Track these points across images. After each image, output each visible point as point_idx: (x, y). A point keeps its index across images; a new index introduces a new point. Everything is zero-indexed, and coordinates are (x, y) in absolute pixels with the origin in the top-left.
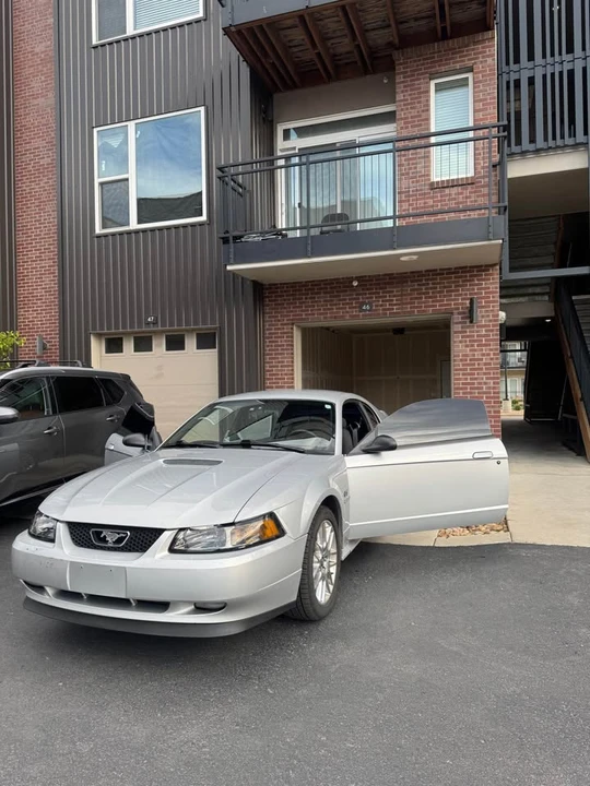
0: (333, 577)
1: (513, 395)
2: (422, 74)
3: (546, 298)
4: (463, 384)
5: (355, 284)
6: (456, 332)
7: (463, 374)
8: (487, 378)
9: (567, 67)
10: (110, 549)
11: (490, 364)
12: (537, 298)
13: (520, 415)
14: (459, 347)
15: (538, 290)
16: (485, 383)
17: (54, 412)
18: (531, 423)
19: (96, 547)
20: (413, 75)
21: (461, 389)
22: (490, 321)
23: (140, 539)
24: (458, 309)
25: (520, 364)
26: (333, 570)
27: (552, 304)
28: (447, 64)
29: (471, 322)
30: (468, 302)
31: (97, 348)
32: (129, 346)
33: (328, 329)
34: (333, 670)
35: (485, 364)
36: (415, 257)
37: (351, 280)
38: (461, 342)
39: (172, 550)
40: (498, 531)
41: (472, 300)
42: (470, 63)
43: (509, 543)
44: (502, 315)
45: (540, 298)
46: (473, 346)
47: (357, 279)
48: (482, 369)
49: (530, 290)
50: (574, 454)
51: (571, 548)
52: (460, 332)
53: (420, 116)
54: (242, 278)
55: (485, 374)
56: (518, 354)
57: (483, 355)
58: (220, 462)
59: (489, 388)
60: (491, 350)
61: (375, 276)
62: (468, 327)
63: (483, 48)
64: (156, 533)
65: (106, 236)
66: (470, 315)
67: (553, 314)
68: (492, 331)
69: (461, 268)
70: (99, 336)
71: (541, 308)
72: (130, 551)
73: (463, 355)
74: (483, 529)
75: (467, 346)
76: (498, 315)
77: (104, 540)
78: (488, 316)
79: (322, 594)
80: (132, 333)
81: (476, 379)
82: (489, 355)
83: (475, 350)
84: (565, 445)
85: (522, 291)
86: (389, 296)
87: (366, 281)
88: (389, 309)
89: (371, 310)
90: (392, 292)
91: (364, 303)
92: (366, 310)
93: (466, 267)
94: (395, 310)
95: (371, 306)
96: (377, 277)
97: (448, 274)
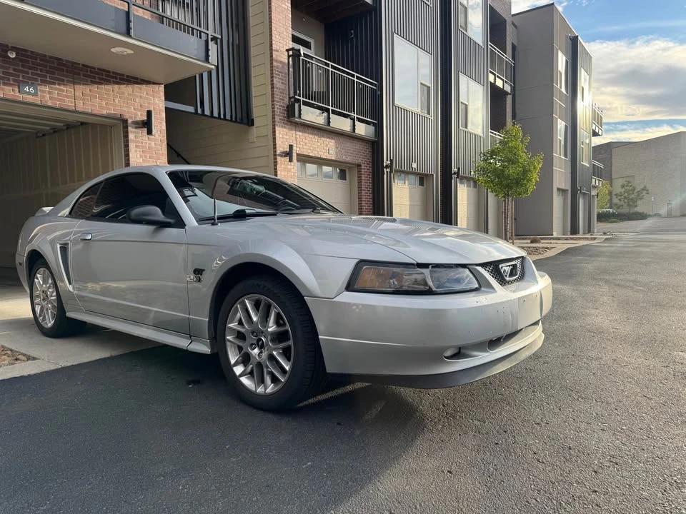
5: (12, 55)
24: (132, 118)
30: (144, 114)
36: (128, 52)
37: (6, 48)
38: (136, 151)
41: (149, 112)
46: (145, 157)
52: (135, 142)
75: (141, 156)
86: (59, 84)
87: (27, 56)
88: (59, 100)
89: (35, 94)
90: (63, 80)
91: (26, 84)
92: (29, 93)
93: (137, 78)
94: (68, 103)
95: (36, 89)
96: (43, 57)
97: (121, 79)
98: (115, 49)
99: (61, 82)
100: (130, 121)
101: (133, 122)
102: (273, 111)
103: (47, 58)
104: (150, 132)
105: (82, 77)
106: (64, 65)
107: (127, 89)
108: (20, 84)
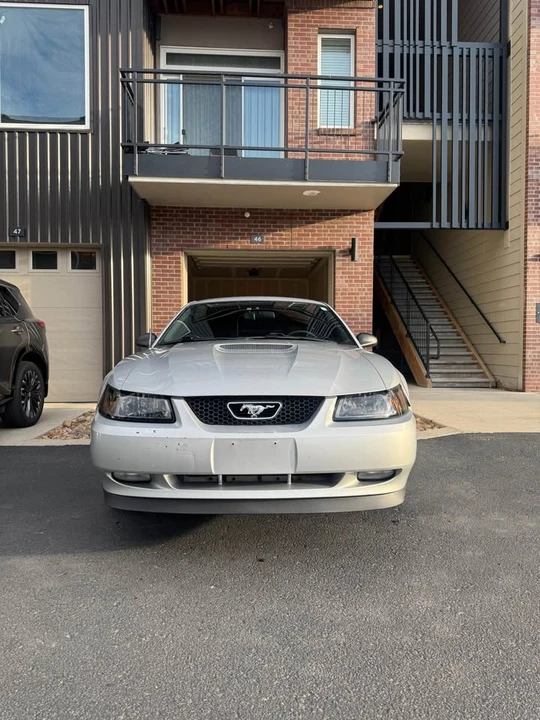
2: (312, 26)
5: (247, 215)
6: (337, 268)
7: (343, 307)
9: (419, 51)
10: (254, 423)
11: (364, 298)
14: (341, 282)
16: (361, 315)
19: (237, 422)
20: (303, 26)
22: (366, 260)
23: (294, 410)
24: (340, 247)
28: (334, 22)
30: (349, 242)
37: (243, 211)
38: (341, 277)
39: (335, 420)
40: (432, 428)
41: (353, 240)
42: (354, 26)
43: (461, 434)
46: (351, 281)
47: (249, 210)
48: (358, 302)
52: (341, 269)
53: (309, 65)
55: (360, 306)
57: (360, 290)
59: (364, 319)
60: (366, 286)
61: (267, 210)
62: (349, 264)
63: (365, 15)
66: (351, 253)
68: (367, 269)
72: (283, 423)
73: (343, 290)
75: (346, 281)
76: (372, 256)
77: (245, 413)
78: (364, 256)
82: (364, 290)
83: (353, 285)
86: (280, 231)
87: (258, 214)
88: (279, 243)
89: (262, 242)
90: (283, 227)
91: (256, 235)
92: (258, 242)
94: (285, 244)
95: (262, 238)
96: (269, 211)
97: (332, 215)
98: (306, 193)
99: (281, 228)
100: (338, 250)
101: (341, 252)
102: (526, 209)
103: (272, 211)
104: (353, 259)
105: (298, 220)
106: (284, 214)
107: (337, 223)
108: (251, 236)
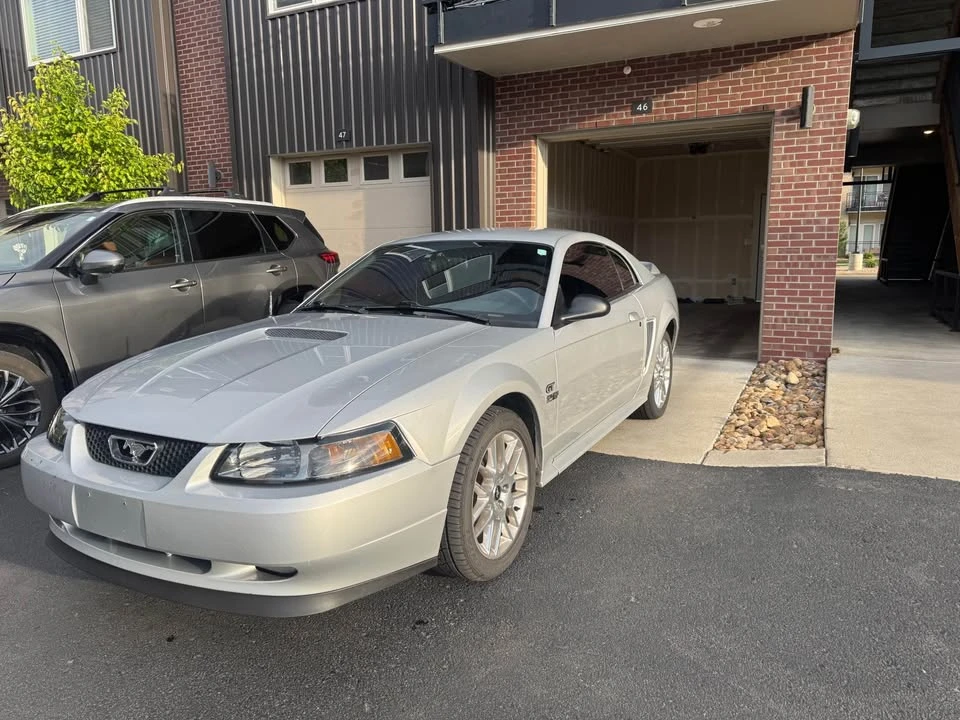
0: (520, 515)
1: (867, 247)
3: (929, 96)
4: (782, 223)
5: (627, 71)
6: (778, 143)
7: (784, 208)
8: (820, 214)
10: (134, 468)
11: (826, 192)
12: (913, 96)
13: (873, 273)
14: (781, 166)
15: (917, 84)
16: (817, 222)
17: (187, 259)
18: (886, 284)
19: (116, 464)
21: (779, 230)
22: (832, 124)
23: (172, 456)
24: (783, 106)
25: (881, 204)
26: (522, 503)
27: (937, 106)
29: (802, 125)
30: (799, 94)
31: (279, 177)
32: (318, 173)
33: (582, 142)
34: (478, 678)
35: (819, 192)
36: (717, 21)
37: (621, 65)
38: (784, 158)
39: (215, 477)
40: (809, 444)
41: (805, 91)
43: (821, 468)
44: (854, 117)
45: (919, 96)
46: (801, 164)
47: (631, 63)
48: (812, 200)
49: (905, 85)
50: (947, 328)
51: (925, 481)
52: (784, 143)
54: (463, 69)
55: (817, 207)
56: (880, 188)
57: (817, 178)
58: (341, 335)
59: (823, 229)
60: (830, 170)
61: (659, 58)
62: (797, 134)
64: (191, 449)
65: (282, 17)
66: (800, 114)
67: (938, 122)
68: (833, 139)
69: (792, 40)
70: (283, 160)
71: (918, 113)
72: (159, 474)
73: (786, 179)
74: (786, 440)
75: (792, 164)
76: (845, 115)
77: (126, 452)
78: (830, 116)
79: (497, 541)
80: (322, 156)
81: (803, 215)
82: (826, 177)
83: (805, 171)
84: (934, 315)
85: (891, 86)
86: (678, 89)
87: (644, 66)
88: (676, 110)
89: (649, 111)
90: (683, 82)
91: (640, 100)
92: (642, 112)
93: (800, 38)
94: (687, 110)
95: (650, 105)
96: (661, 60)
97: (770, 50)
98: (699, 24)
99: (681, 84)
100: (778, 111)
101: (783, 113)
103: (667, 59)
105: (710, 68)
106: (688, 60)
107: (777, 65)
108: (632, 104)
